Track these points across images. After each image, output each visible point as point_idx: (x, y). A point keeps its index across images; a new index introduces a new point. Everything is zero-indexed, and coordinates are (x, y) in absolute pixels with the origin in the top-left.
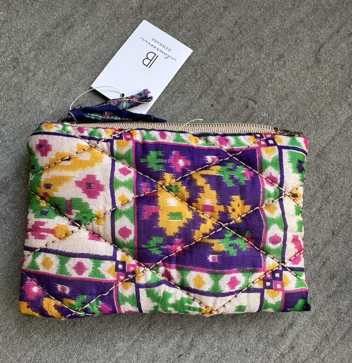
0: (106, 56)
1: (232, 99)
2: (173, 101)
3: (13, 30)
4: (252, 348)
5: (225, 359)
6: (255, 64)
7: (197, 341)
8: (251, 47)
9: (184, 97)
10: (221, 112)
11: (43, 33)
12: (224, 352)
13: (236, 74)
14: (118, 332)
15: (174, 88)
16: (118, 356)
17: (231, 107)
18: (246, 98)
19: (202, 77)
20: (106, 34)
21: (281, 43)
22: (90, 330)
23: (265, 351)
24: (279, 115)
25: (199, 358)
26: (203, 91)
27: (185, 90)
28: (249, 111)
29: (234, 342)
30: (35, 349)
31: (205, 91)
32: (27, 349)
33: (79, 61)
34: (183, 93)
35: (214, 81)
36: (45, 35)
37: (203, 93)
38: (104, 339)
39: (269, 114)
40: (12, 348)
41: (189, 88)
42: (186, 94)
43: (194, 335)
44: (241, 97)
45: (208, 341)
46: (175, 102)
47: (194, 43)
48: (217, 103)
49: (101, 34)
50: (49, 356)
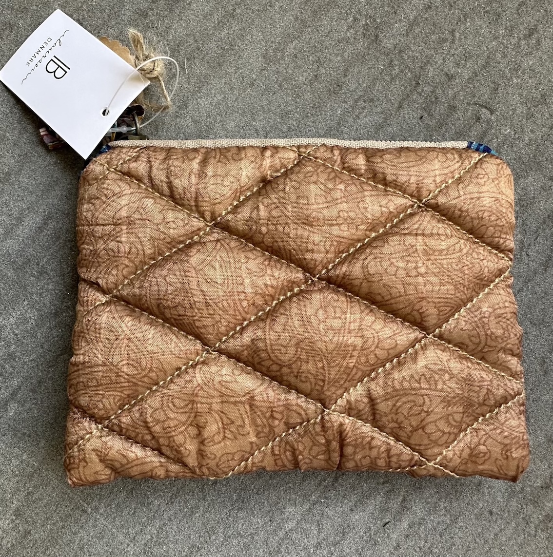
0: (242, 44)
1: (453, 108)
2: (356, 115)
3: (84, 7)
4: (499, 508)
5: (457, 526)
6: (489, 47)
7: (413, 500)
8: (481, 18)
9: (374, 108)
10: (436, 130)
11: (135, 11)
12: (456, 516)
13: (458, 65)
14: (286, 491)
15: (356, 92)
16: (288, 527)
17: (451, 121)
18: (476, 104)
19: (401, 72)
20: (239, 8)
21: (532, 9)
22: (241, 489)
23: (520, 512)
24: (532, 131)
25: (417, 527)
26: (405, 97)
27: (375, 96)
28: (482, 126)
29: (470, 500)
30: (158, 521)
31: (408, 95)
32: (144, 523)
33: (196, 55)
34: (372, 100)
35: (421, 78)
36: (137, 13)
37: (404, 99)
38: (264, 503)
39: (515, 130)
40: (120, 522)
41: (381, 92)
42: (376, 103)
43: (407, 492)
44: (467, 103)
45: (430, 500)
46: (359, 117)
47: (386, 16)
48: (429, 115)
49: (231, 8)
50: (180, 532)
